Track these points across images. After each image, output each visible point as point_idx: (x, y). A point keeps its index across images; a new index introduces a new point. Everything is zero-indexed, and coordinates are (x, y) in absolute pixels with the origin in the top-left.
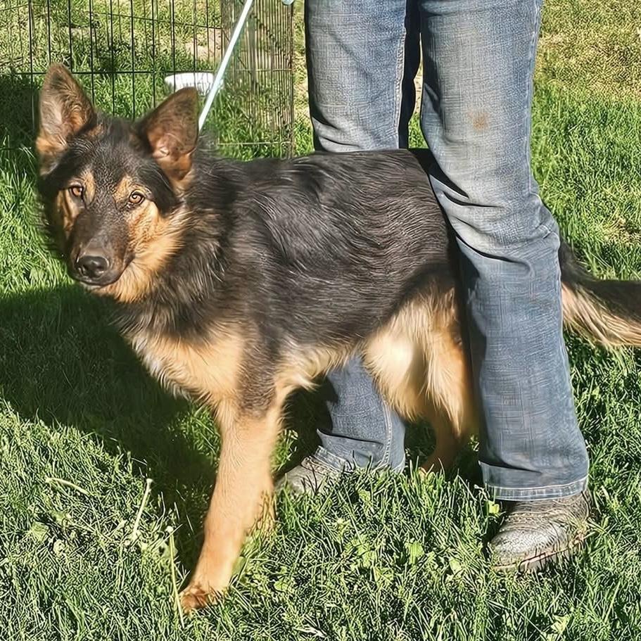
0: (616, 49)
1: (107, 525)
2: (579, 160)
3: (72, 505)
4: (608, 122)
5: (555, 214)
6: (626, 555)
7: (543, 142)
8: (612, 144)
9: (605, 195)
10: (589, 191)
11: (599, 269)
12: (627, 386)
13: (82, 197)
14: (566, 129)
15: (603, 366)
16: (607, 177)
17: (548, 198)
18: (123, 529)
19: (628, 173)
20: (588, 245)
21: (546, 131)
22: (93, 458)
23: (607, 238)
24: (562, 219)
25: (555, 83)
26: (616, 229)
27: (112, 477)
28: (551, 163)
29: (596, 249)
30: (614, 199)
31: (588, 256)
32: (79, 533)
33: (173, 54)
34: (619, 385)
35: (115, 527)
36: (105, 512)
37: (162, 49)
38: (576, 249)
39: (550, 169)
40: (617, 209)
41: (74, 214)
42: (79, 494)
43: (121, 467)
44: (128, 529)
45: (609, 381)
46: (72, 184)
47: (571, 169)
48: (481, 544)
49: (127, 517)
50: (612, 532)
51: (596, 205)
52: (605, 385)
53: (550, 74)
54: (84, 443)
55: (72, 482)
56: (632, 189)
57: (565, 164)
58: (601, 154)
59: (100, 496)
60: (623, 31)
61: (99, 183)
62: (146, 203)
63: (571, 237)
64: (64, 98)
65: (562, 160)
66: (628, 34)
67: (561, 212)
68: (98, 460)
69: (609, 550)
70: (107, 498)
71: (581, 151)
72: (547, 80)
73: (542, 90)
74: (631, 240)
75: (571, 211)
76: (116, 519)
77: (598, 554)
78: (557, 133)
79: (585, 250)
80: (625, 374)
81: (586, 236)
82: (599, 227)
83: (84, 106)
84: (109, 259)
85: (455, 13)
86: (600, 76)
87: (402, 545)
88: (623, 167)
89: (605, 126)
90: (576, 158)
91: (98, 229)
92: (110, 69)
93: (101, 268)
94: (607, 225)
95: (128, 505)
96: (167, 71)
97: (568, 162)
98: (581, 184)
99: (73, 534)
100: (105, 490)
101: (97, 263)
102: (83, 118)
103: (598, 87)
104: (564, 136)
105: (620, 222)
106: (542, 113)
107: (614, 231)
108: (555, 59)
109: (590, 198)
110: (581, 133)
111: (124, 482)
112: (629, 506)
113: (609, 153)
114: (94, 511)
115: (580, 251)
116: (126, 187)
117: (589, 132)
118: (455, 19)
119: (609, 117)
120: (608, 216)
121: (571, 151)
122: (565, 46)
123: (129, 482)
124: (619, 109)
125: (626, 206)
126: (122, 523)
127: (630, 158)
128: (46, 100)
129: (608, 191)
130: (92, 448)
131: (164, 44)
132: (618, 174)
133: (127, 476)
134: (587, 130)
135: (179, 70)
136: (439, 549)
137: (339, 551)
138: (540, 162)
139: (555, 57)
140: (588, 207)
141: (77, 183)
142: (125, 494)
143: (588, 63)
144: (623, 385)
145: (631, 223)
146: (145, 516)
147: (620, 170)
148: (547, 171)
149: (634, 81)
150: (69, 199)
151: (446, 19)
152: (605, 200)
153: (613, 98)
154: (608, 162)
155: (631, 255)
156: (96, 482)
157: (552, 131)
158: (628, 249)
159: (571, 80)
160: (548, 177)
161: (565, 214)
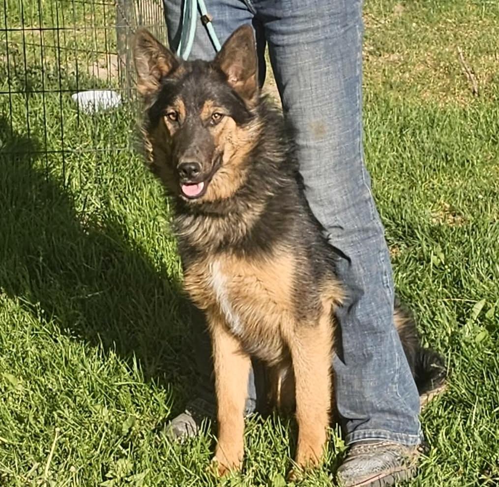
0: (442, 65)
1: (23, 467)
2: (411, 156)
4: (435, 125)
5: (392, 201)
6: (450, 482)
7: (382, 143)
8: (438, 143)
9: (433, 185)
10: (420, 182)
11: (428, 246)
12: (450, 342)
13: (176, 120)
14: (401, 131)
15: (431, 325)
16: (435, 170)
17: (386, 189)
18: (37, 470)
19: (451, 166)
20: (419, 227)
21: (384, 133)
22: (12, 413)
23: (434, 220)
24: (398, 206)
25: (392, 94)
26: (441, 213)
27: (28, 427)
28: (388, 161)
29: (426, 230)
30: (440, 188)
31: (418, 236)
33: (78, 76)
34: (444, 341)
35: (30, 469)
36: (22, 457)
37: (71, 71)
38: (410, 230)
39: (388, 164)
40: (443, 196)
41: (172, 134)
43: (35, 418)
44: (40, 471)
45: (436, 338)
46: (169, 112)
47: (404, 165)
48: (331, 475)
49: (40, 460)
50: (439, 463)
51: (425, 194)
52: (433, 341)
53: (388, 86)
54: (5, 400)
56: (455, 180)
57: (400, 161)
58: (429, 151)
59: (18, 443)
60: (447, 50)
61: (188, 107)
62: (225, 119)
63: (405, 220)
64: (150, 53)
65: (398, 157)
66: (452, 53)
67: (397, 200)
68: (16, 414)
69: (437, 478)
70: (23, 444)
71: (413, 149)
72: (385, 91)
73: (382, 99)
74: (454, 221)
75: (405, 199)
76: (31, 462)
77: (427, 481)
78: (394, 135)
79: (416, 231)
80: (450, 332)
81: (417, 219)
82: (428, 211)
83: (167, 57)
84: (202, 163)
85: (294, 45)
86: (429, 88)
87: (267, 477)
88: (447, 162)
89: (432, 128)
90: (409, 155)
92: (28, 89)
93: (195, 171)
94: (434, 210)
95: (41, 450)
96: (73, 90)
97: (403, 158)
98: (413, 176)
100: (22, 438)
101: (193, 167)
103: (427, 96)
104: (400, 137)
105: (446, 207)
106: (381, 118)
107: (440, 215)
108: (392, 74)
109: (420, 190)
110: (414, 134)
111: (38, 431)
112: (453, 441)
113: (436, 150)
115: (413, 231)
116: (208, 108)
117: (420, 133)
118: (294, 49)
119: (436, 121)
120: (435, 202)
121: (405, 148)
122: (400, 64)
123: (42, 431)
124: (444, 114)
125: (450, 194)
126: (36, 465)
127: (452, 154)
129: (435, 182)
130: (11, 403)
131: (70, 67)
132: (443, 167)
133: (40, 426)
134: (418, 132)
135: (83, 89)
136: (297, 481)
137: (215, 484)
138: (379, 159)
139: (392, 72)
140: (419, 195)
141: (172, 111)
142: (38, 441)
143: (419, 77)
144: (448, 341)
145: (453, 207)
146: (55, 459)
147: (444, 164)
148: (385, 166)
149: (457, 91)
150: (167, 122)
151: (288, 50)
152: (433, 189)
153: (440, 105)
154: (434, 158)
155: (454, 233)
156: (14, 432)
157: (389, 133)
158: (452, 229)
159: (405, 91)
160: (386, 171)
161: (400, 200)
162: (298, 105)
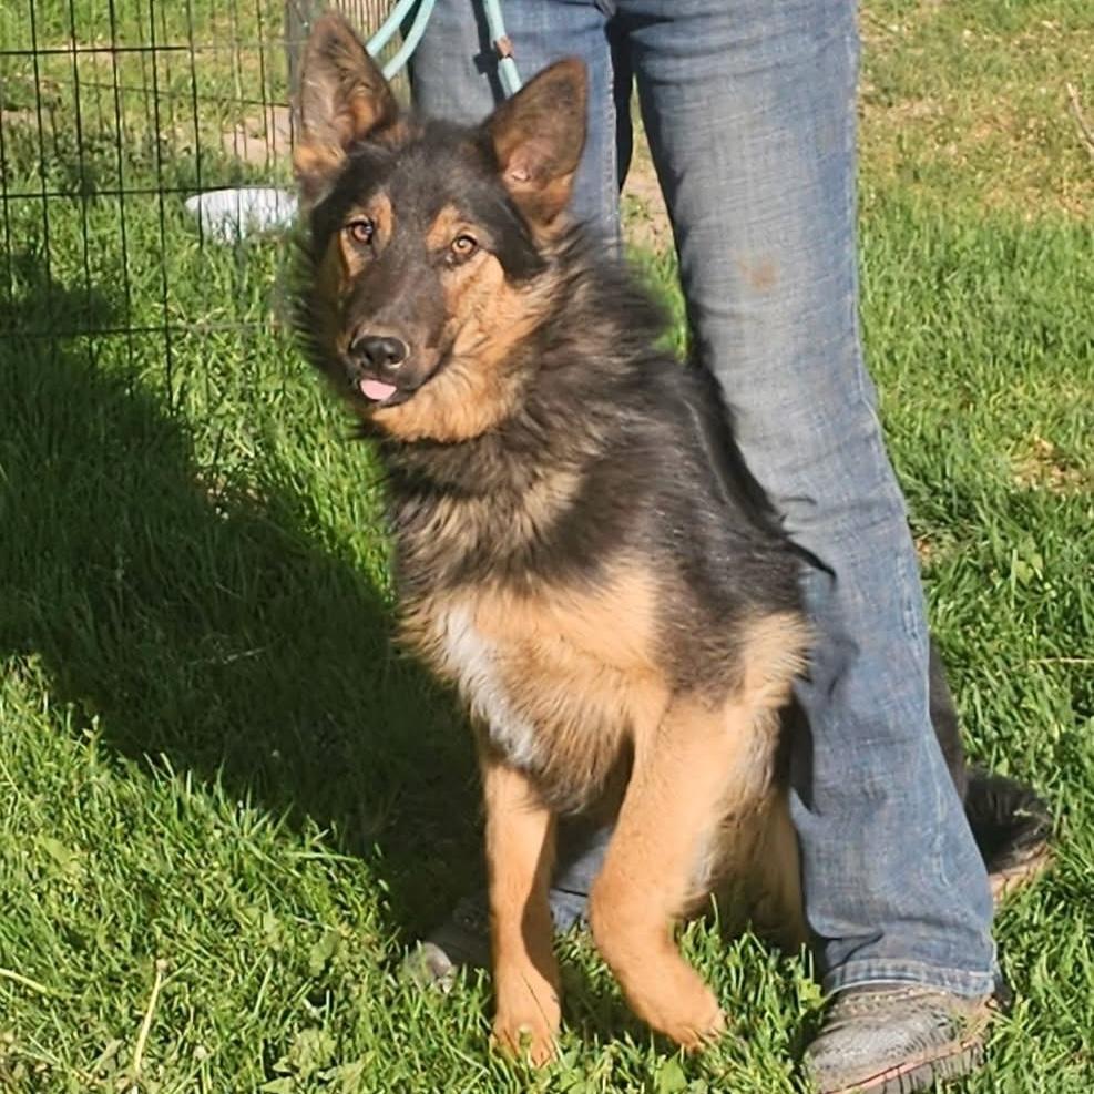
0: (1031, 125)
1: (84, 1050)
2: (965, 335)
3: (18, 1013)
4: (1017, 262)
5: (922, 437)
6: (1061, 1075)
7: (897, 304)
8: (1025, 302)
9: (1015, 399)
10: (984, 393)
11: (1004, 538)
12: (1058, 758)
13: (369, 241)
14: (940, 279)
15: (1014, 719)
16: (1018, 365)
17: (907, 409)
18: (116, 1056)
19: (1056, 356)
20: (984, 495)
21: (901, 281)
22: (56, 925)
23: (1018, 480)
24: (935, 447)
25: (917, 192)
26: (1035, 462)
27: (94, 959)
28: (911, 345)
29: (998, 501)
30: (1030, 407)
31: (982, 515)
32: (30, 1068)
33: (199, 157)
34: (1044, 755)
35: (98, 1053)
36: (81, 1027)
37: (182, 146)
38: (962, 503)
39: (911, 353)
40: (1037, 424)
41: (354, 272)
42: (29, 992)
43: (110, 939)
44: (123, 1058)
45: (1025, 747)
46: (353, 219)
47: (949, 353)
48: (790, 1062)
49: (121, 1034)
50: (1035, 1033)
51: (996, 419)
52: (1018, 755)
53: (908, 174)
54: (40, 896)
55: (18, 971)
56: (1063, 387)
57: (938, 344)
58: (1005, 323)
59: (71, 996)
60: (1043, 90)
61: (399, 215)
62: (481, 256)
63: (951, 480)
64: (342, 73)
65: (933, 337)
66: (1054, 97)
67: (931, 434)
68: (67, 929)
69: (1030, 1066)
70: (84, 998)
71: (967, 317)
72: (903, 186)
73: (895, 205)
74: (1064, 481)
75: (951, 431)
76: (100, 1037)
77: (1008, 1074)
78: (924, 285)
79: (976, 504)
80: (1056, 735)
81: (979, 478)
82: (1004, 458)
83: (376, 90)
84: (410, 344)
86: (1002, 178)
87: (643, 1069)
88: (1047, 346)
89: (1012, 268)
90: (960, 332)
91: (393, 295)
92: (83, 187)
94: (1018, 456)
95: (124, 1011)
96: (188, 188)
97: (945, 339)
98: (969, 379)
99: (20, 1070)
100: (80, 984)
101: (389, 349)
102: (374, 108)
103: (999, 196)
104: (938, 291)
105: (1044, 449)
106: (894, 247)
107: (1032, 466)
108: (918, 146)
109: (986, 406)
110: (969, 284)
111: (117, 967)
112: (1067, 983)
113: (1021, 321)
114: (58, 1025)
115: (970, 506)
116: (446, 226)
117: (984, 281)
118: (705, 90)
119: (1019, 252)
120: (1020, 439)
121: (949, 316)
122: (936, 123)
123: (125, 968)
124: (1038, 236)
125: (1054, 419)
126: (113, 1045)
127: (1058, 328)
128: (313, 79)
129: (1019, 391)
130: (54, 905)
131: (182, 136)
132: (1037, 359)
133: (121, 955)
134: (978, 278)
135: (212, 185)
136: (712, 1077)
137: (523, 1084)
138: (890, 341)
139: (917, 143)
140: (982, 423)
141: (362, 217)
142: (118, 991)
143: (978, 153)
144: (1051, 755)
145: (1062, 450)
146: (156, 1030)
147: (1040, 352)
148: (904, 357)
149: (1066, 184)
150: (346, 245)
151: (689, 92)
152: (1014, 408)
153: (1028, 217)
154: (1017, 338)
155: (1064, 510)
156: (63, 970)
157: (914, 282)
158: (1058, 500)
159: (948, 185)
160: (906, 369)
161: (939, 435)
162: (713, 219)
